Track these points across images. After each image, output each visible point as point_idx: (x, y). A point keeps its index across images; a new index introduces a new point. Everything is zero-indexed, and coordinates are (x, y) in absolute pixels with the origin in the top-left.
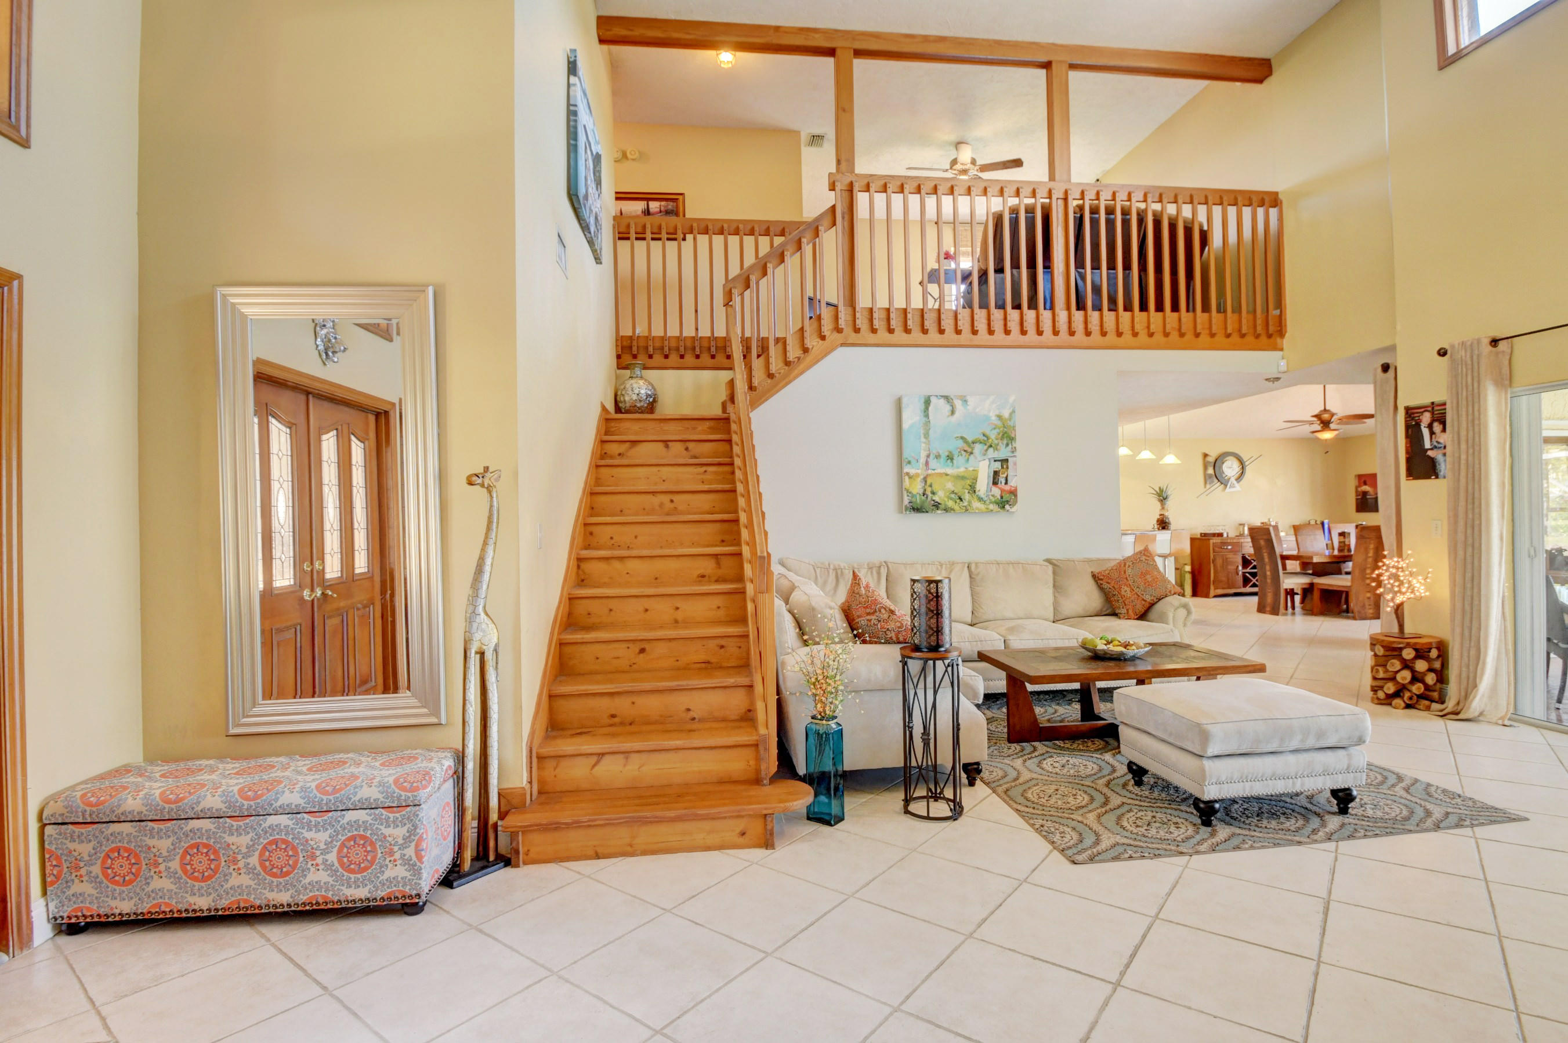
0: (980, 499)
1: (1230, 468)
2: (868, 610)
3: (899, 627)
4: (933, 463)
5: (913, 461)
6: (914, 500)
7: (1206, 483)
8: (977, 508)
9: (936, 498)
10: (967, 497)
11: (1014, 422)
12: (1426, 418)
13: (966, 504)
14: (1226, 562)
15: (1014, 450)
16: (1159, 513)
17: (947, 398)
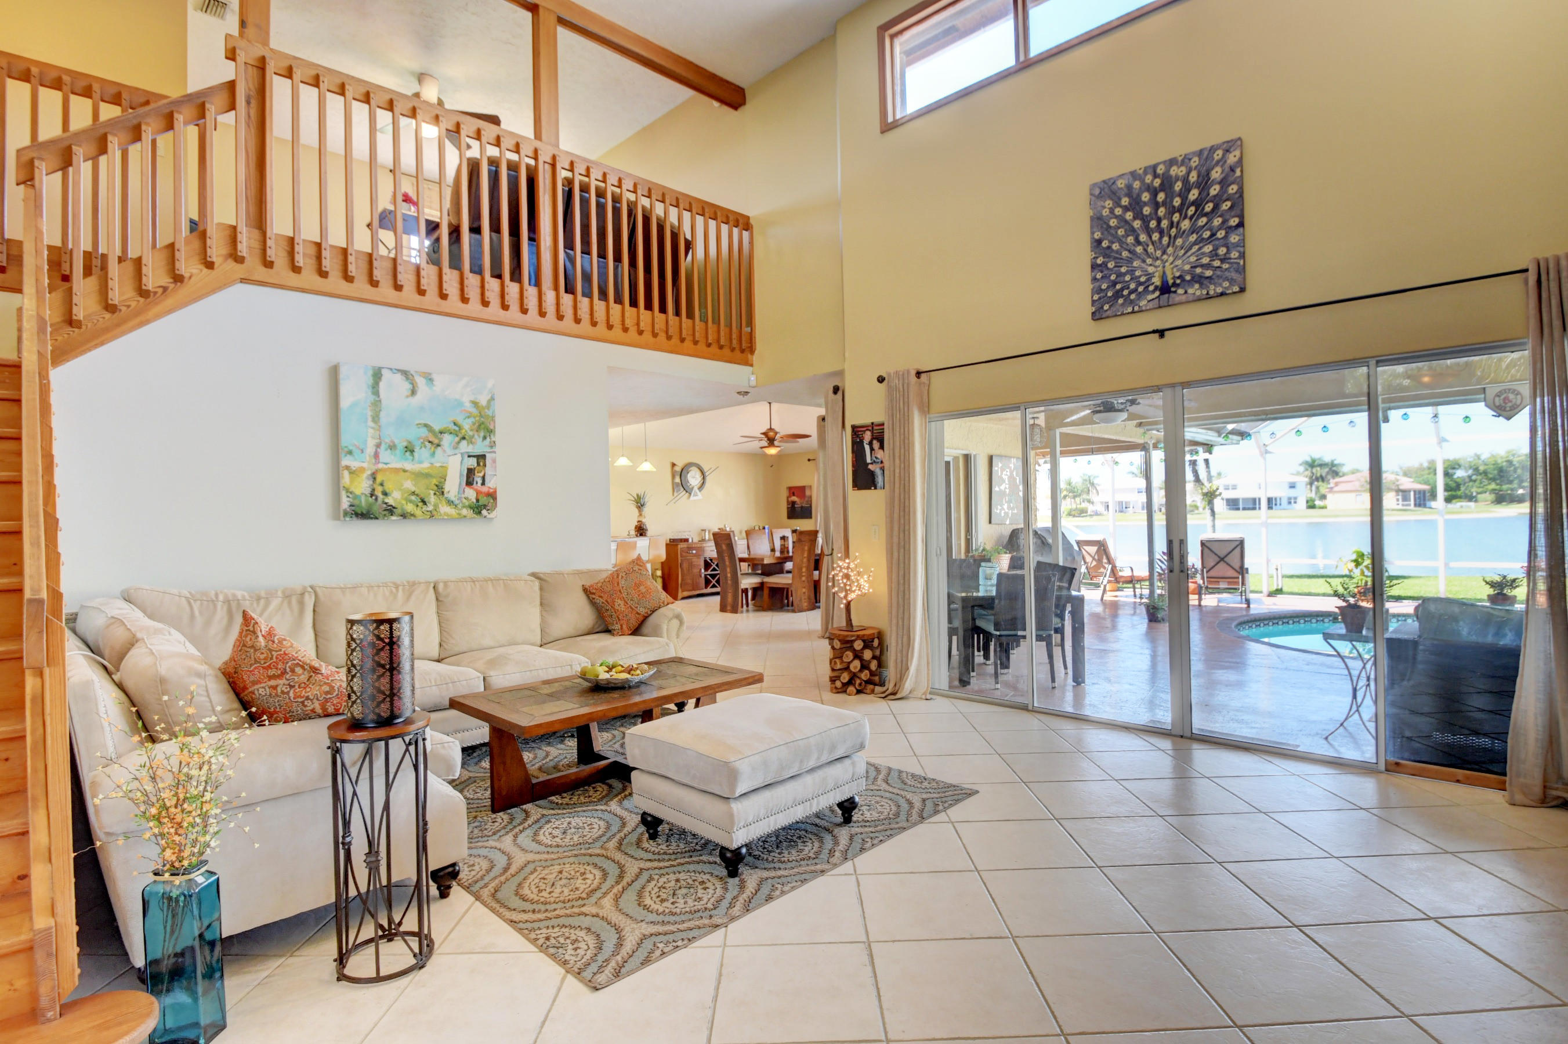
0: (450, 503)
1: (694, 478)
2: (271, 672)
3: (327, 693)
4: (385, 455)
5: (356, 452)
6: (356, 502)
7: (674, 491)
8: (446, 514)
9: (390, 500)
10: (432, 499)
11: (494, 411)
12: (868, 436)
13: (431, 508)
14: (691, 565)
15: (493, 444)
16: (637, 520)
17: (405, 373)
